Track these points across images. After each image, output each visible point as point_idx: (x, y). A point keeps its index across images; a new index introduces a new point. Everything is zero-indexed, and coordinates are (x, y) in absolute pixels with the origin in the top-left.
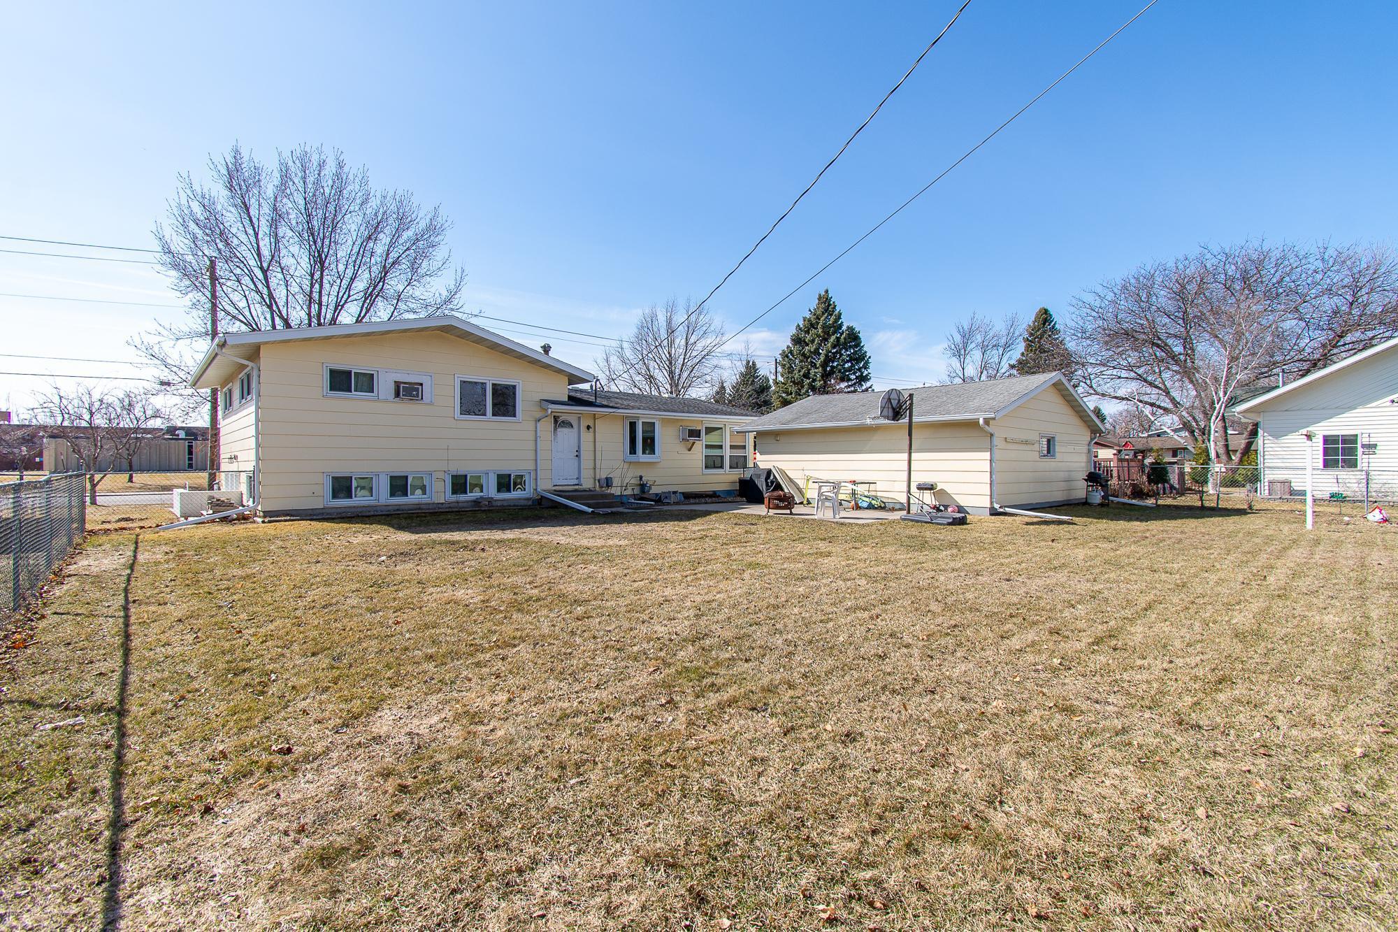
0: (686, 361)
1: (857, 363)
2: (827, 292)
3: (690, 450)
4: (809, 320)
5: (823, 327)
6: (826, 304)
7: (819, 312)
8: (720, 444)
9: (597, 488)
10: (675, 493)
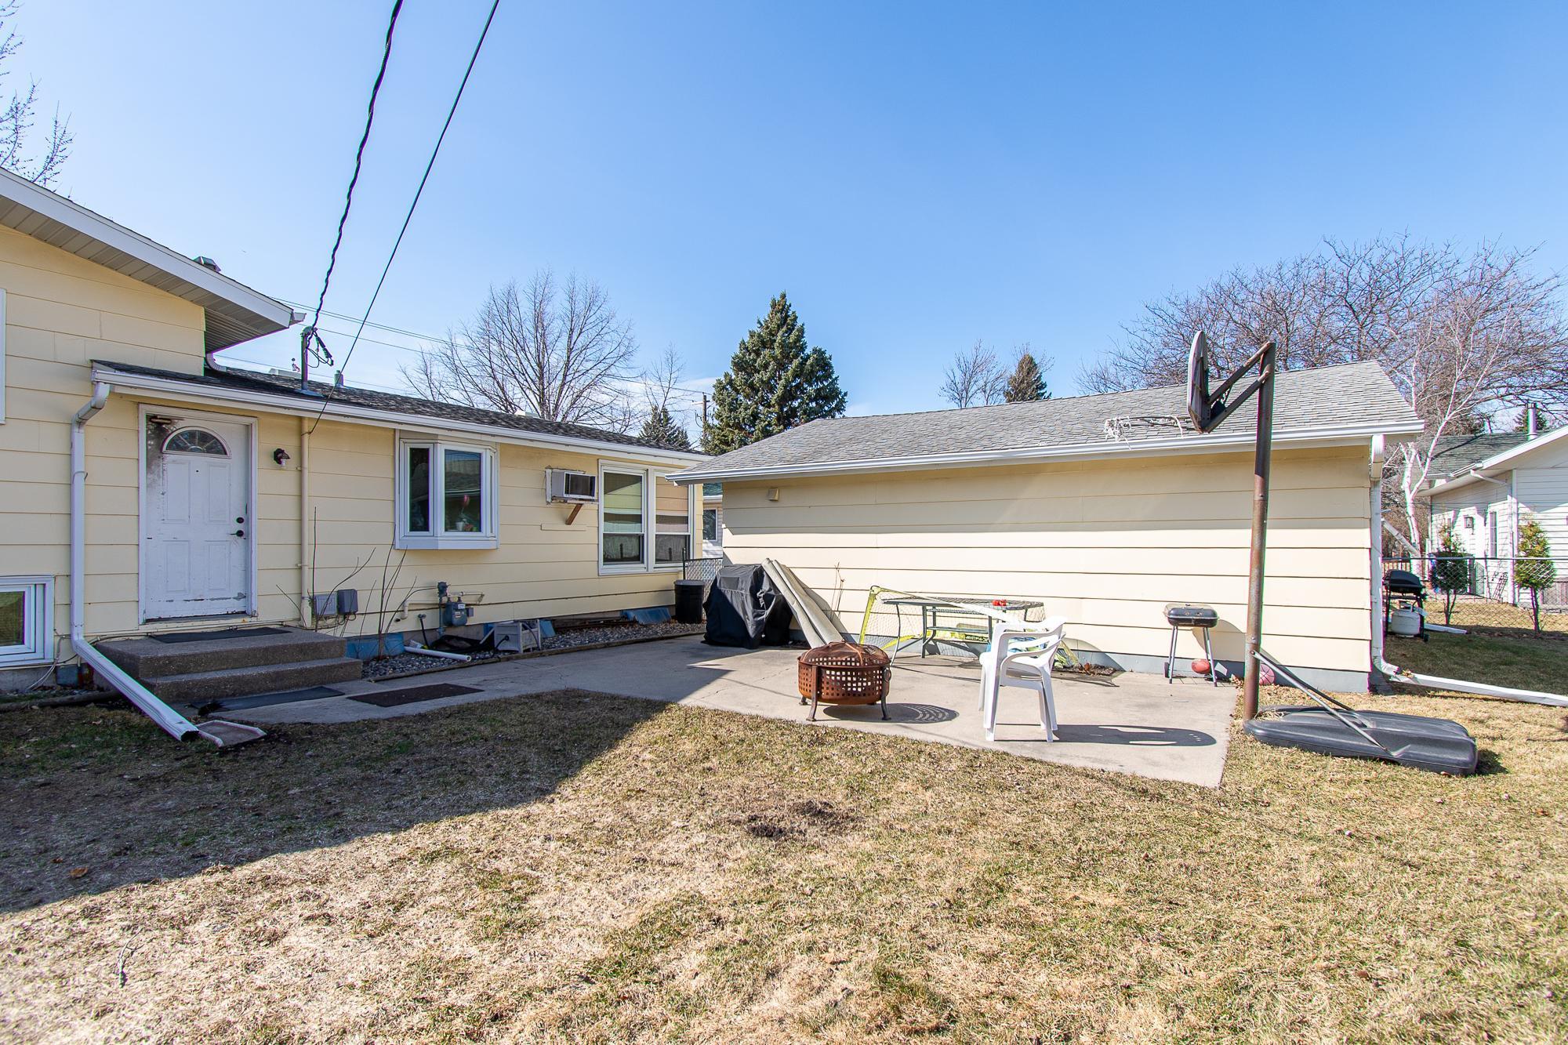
0: (568, 378)
1: (825, 404)
2: (784, 296)
3: (569, 522)
4: (760, 336)
5: (783, 345)
6: (783, 315)
7: (773, 326)
8: (637, 512)
9: (308, 622)
10: (528, 624)
